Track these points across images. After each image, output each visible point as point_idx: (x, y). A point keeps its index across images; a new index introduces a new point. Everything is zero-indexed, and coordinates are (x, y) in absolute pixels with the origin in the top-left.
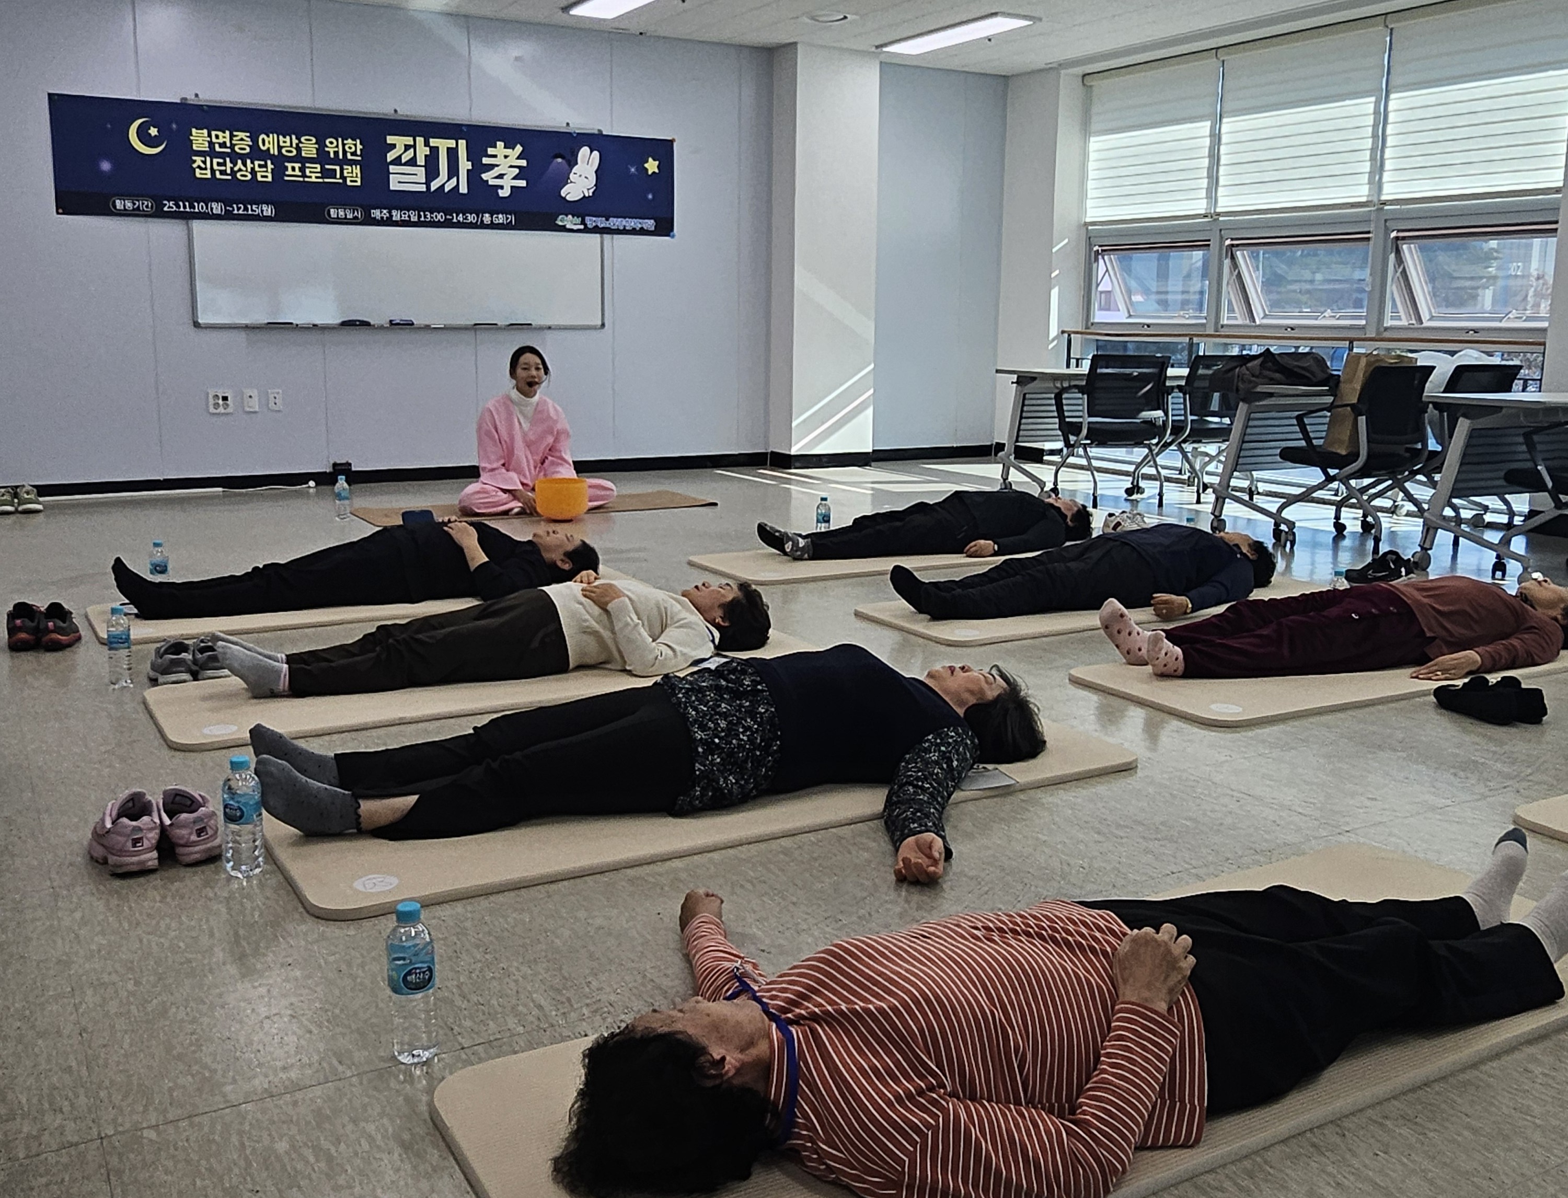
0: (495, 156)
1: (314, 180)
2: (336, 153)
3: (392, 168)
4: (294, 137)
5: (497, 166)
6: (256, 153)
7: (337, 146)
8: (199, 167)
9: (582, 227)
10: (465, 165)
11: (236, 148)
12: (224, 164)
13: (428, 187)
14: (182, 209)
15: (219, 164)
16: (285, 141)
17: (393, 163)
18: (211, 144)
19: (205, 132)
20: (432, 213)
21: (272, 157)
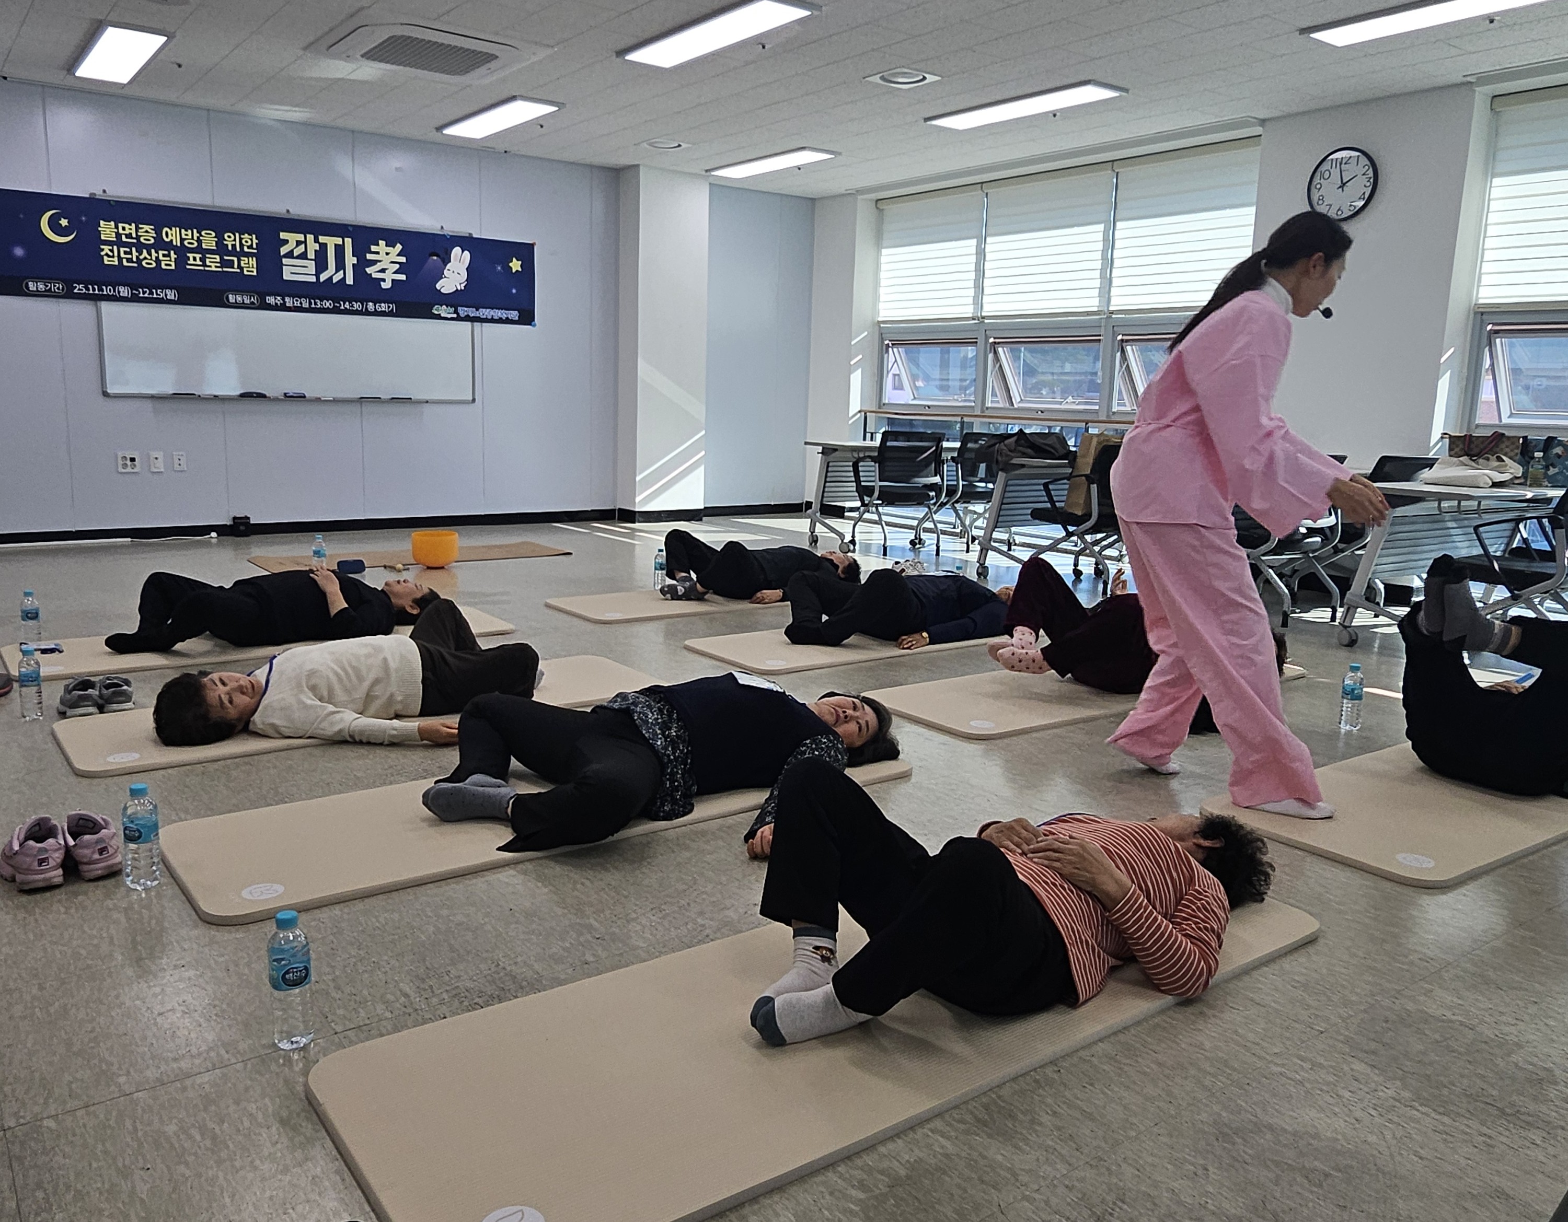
0: (378, 253)
1: (214, 269)
2: (234, 246)
3: (285, 261)
4: (195, 231)
5: (380, 261)
6: (160, 244)
7: (235, 240)
8: (107, 255)
9: (455, 316)
10: (350, 260)
11: (142, 239)
12: (131, 253)
13: (318, 278)
14: (91, 292)
15: (125, 253)
16: (187, 234)
17: (286, 256)
18: (118, 235)
19: (112, 223)
20: (321, 301)
21: (175, 248)
